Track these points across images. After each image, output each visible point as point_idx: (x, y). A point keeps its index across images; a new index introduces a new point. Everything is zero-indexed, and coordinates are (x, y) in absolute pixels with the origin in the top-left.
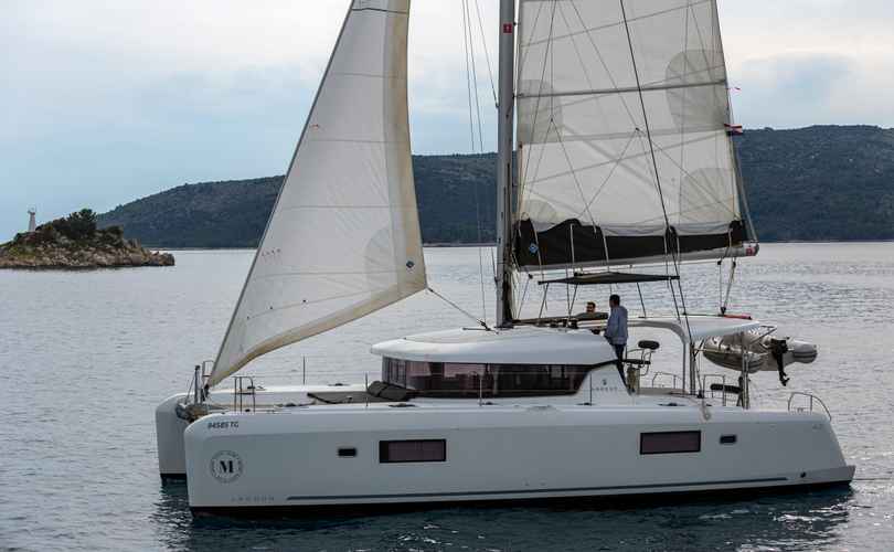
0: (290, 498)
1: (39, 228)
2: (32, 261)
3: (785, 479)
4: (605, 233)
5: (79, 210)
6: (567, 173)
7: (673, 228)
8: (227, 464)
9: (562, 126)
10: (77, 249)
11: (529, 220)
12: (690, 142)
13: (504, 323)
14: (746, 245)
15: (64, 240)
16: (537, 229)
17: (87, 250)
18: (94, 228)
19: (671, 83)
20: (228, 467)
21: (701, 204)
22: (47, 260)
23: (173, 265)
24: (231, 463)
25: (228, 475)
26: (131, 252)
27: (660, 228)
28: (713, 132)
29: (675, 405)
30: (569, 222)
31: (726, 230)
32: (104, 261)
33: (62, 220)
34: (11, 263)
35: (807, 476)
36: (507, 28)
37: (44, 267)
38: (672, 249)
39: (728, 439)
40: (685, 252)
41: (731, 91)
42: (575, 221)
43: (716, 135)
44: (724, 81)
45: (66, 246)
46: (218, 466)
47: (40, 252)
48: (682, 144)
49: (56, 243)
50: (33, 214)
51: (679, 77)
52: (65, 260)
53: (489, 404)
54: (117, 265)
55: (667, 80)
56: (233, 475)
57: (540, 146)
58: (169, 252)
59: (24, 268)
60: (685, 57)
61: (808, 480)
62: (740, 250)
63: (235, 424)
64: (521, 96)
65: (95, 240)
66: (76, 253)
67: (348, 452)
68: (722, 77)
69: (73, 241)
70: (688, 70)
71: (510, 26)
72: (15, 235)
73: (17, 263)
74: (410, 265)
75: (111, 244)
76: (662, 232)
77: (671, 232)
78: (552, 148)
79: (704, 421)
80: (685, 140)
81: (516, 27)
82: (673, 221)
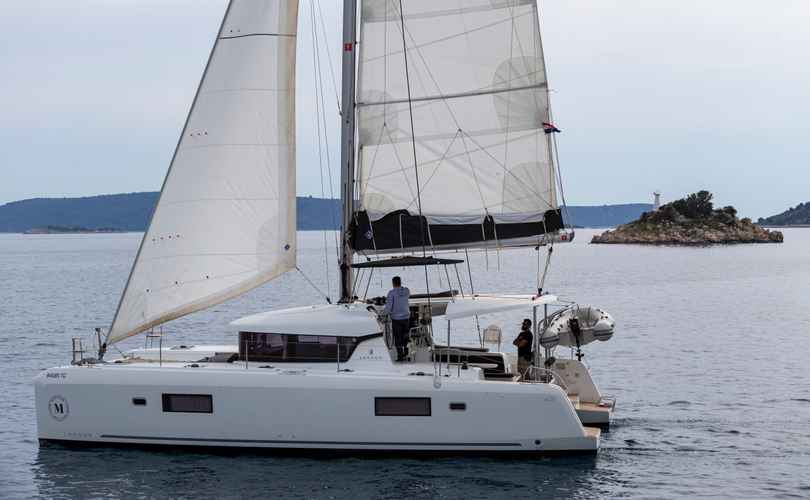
0: (103, 436)
1: (661, 208)
2: (649, 237)
3: (519, 445)
4: (430, 222)
5: (696, 191)
6: (399, 171)
7: (491, 217)
8: (59, 406)
9: (396, 129)
10: (692, 226)
11: (365, 211)
12: (513, 140)
13: (342, 299)
14: (562, 232)
15: (682, 218)
16: (371, 219)
17: (700, 228)
18: (711, 208)
19: (499, 87)
20: (60, 409)
21: (523, 196)
22: (663, 236)
23: (782, 241)
24: (61, 405)
25: (59, 415)
26: (743, 229)
27: (479, 217)
28: (534, 131)
29: (423, 374)
30: (398, 212)
31: (540, 219)
32: (714, 237)
33: (682, 201)
34: (631, 239)
35: (542, 444)
36: (349, 47)
37: (659, 243)
38: (490, 237)
39: (458, 407)
40: (502, 238)
41: (551, 93)
42: (405, 212)
43: (536, 133)
44: (545, 85)
45: (682, 224)
46: (53, 408)
47: (658, 229)
48: (506, 142)
49: (674, 221)
50: (657, 195)
51: (505, 82)
52: (678, 236)
53: (268, 367)
54: (727, 241)
55: (494, 85)
56: (62, 415)
57: (375, 147)
58: (778, 230)
59: (643, 243)
60: (511, 64)
61: (542, 447)
62: (556, 237)
63: (64, 376)
64: (362, 104)
65: (710, 219)
66: (690, 231)
67: (140, 402)
68: (541, 81)
69: (689, 220)
70: (513, 77)
71: (350, 45)
72: (641, 214)
73: (637, 238)
74: (287, 247)
75: (724, 222)
76: (480, 221)
77: (489, 221)
78: (385, 149)
79: (435, 390)
80: (509, 138)
81: (357, 46)
82: (493, 211)
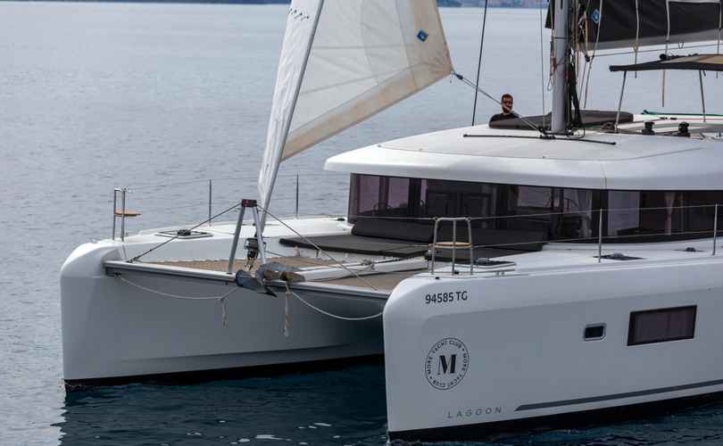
0: (521, 408)
8: (448, 360)
24: (454, 357)
25: (448, 378)
46: (436, 363)
63: (462, 295)
67: (594, 332)
